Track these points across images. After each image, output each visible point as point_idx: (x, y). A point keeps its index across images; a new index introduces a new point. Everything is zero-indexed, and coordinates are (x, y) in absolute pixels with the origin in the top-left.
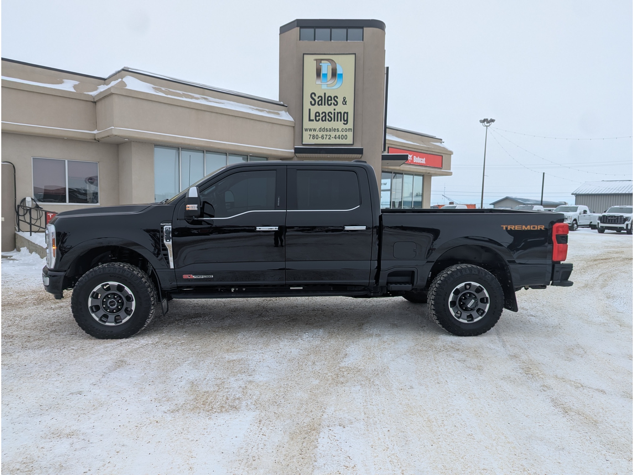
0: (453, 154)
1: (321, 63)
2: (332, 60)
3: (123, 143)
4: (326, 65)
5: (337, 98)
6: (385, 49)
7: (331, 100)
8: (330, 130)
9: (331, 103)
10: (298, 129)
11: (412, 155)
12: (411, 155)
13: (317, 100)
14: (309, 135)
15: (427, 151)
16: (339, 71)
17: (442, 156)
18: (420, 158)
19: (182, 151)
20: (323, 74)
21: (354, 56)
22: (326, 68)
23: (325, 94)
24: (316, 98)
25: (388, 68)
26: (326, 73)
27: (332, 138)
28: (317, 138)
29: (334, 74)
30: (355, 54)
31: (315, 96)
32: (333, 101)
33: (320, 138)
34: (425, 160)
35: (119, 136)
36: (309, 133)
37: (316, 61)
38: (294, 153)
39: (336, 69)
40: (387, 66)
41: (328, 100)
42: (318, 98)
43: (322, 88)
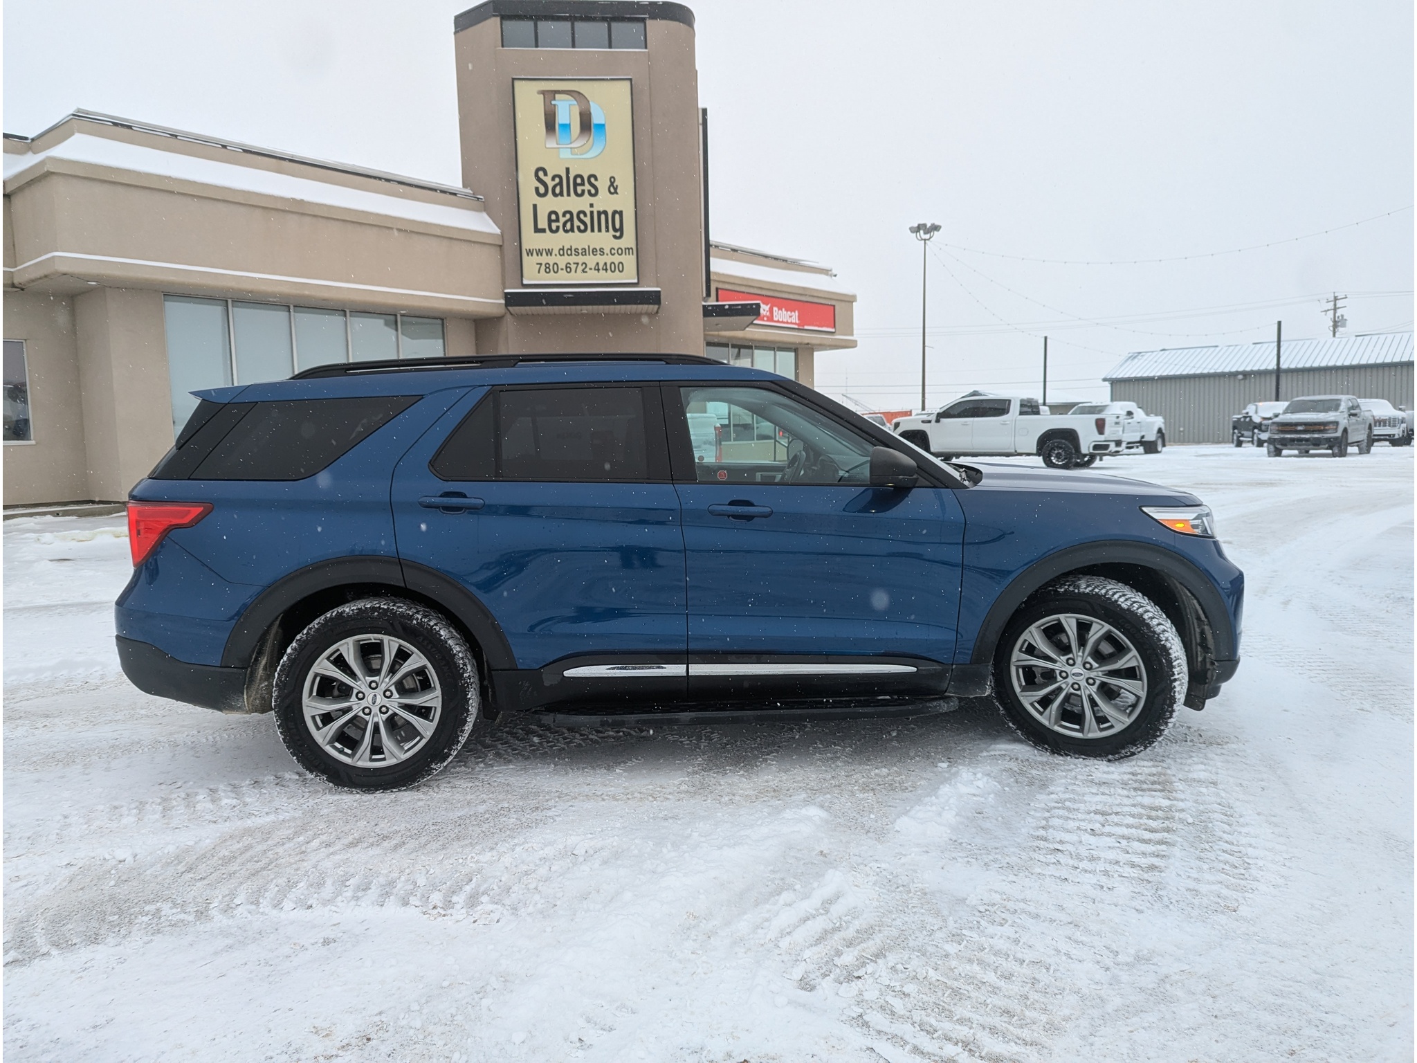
0: (856, 301)
1: (554, 99)
2: (579, 93)
3: (83, 293)
4: (567, 104)
5: (596, 179)
6: (697, 68)
7: (583, 184)
8: (584, 252)
9: (583, 191)
10: (510, 253)
11: (769, 306)
12: (767, 304)
13: (551, 184)
14: (538, 264)
15: (801, 295)
16: (597, 119)
17: (834, 306)
18: (787, 310)
19: (235, 309)
20: (560, 125)
21: (628, 83)
22: (567, 112)
23: (568, 170)
24: (548, 180)
25: (705, 111)
26: (568, 122)
27: (591, 269)
28: (556, 270)
29: (586, 124)
30: (631, 80)
31: (546, 174)
32: (587, 187)
33: (562, 269)
34: (799, 316)
35: (72, 275)
36: (535, 258)
37: (542, 96)
38: (504, 306)
39: (590, 114)
40: (704, 106)
41: (576, 185)
42: (553, 179)
43: (561, 156)
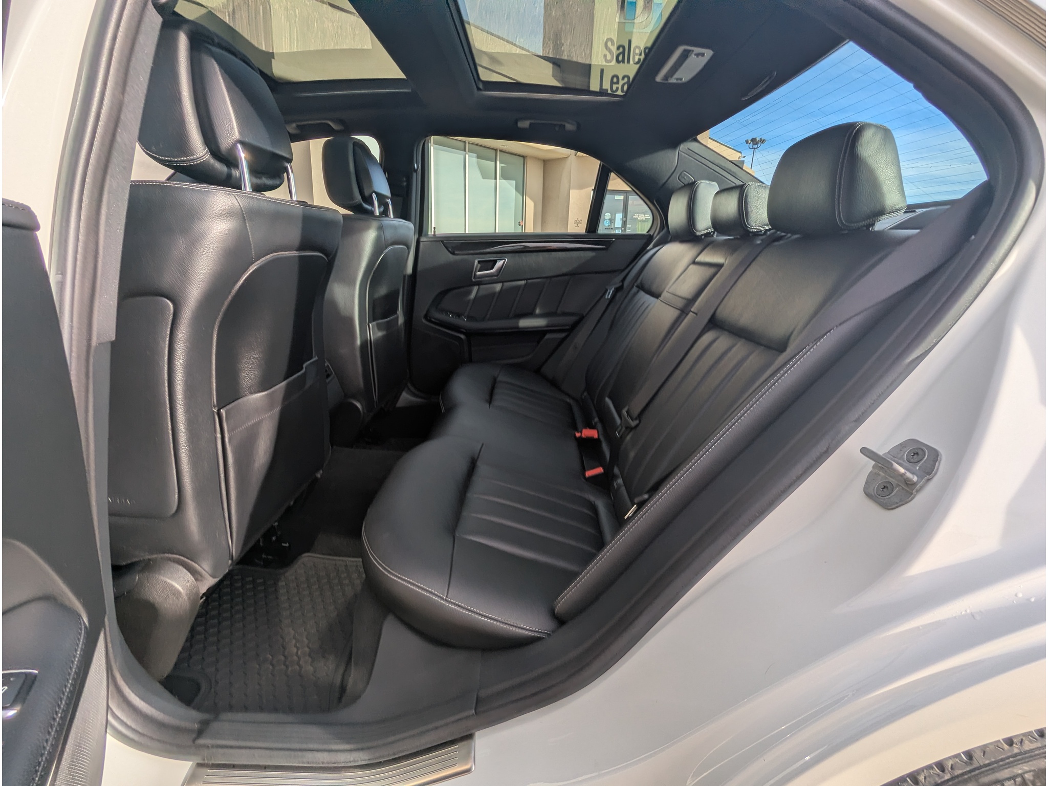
20: (628, 2)
23: (630, 42)
29: (648, 3)
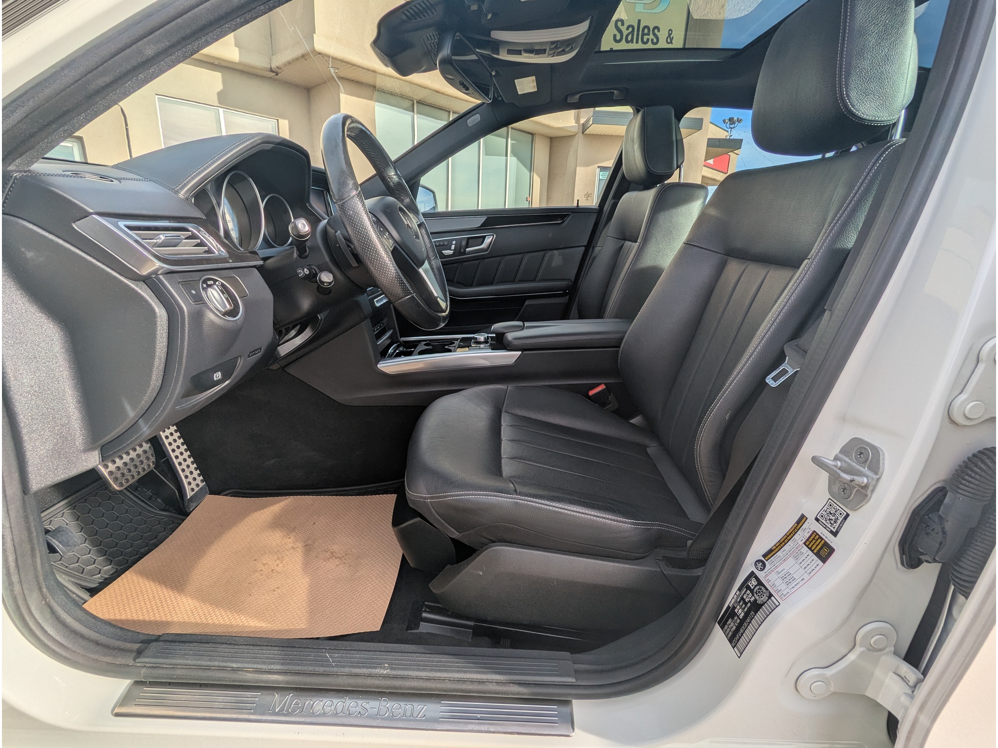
5: (659, 31)
7: (648, 34)
9: (648, 39)
13: (625, 34)
23: (639, 21)
24: (623, 29)
31: (623, 24)
32: (651, 36)
41: (643, 35)
42: (627, 29)
43: (636, 10)
